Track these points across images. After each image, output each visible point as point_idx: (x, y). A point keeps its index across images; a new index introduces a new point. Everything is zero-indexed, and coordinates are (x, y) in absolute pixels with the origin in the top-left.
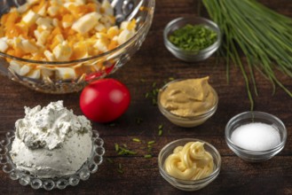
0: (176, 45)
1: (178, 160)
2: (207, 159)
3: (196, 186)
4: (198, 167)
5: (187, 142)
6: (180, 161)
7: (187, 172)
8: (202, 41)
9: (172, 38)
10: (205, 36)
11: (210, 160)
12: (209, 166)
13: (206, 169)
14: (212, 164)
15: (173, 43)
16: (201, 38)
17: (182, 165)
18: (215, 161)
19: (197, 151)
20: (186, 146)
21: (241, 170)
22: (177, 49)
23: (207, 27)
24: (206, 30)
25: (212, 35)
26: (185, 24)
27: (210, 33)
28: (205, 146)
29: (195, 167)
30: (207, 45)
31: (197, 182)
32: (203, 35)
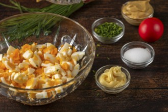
0: (98, 34)
4: (117, 80)
5: (112, 67)
6: (107, 77)
7: (111, 83)
8: (113, 32)
9: (96, 30)
10: (115, 29)
11: (124, 77)
12: (123, 80)
13: (122, 82)
14: (125, 79)
15: (97, 33)
16: (113, 30)
17: (108, 79)
18: (127, 78)
19: (117, 71)
20: (111, 69)
21: (138, 97)
22: (99, 36)
23: (117, 24)
24: (116, 25)
25: (120, 29)
28: (121, 69)
29: (116, 81)
30: (117, 34)
31: (117, 89)
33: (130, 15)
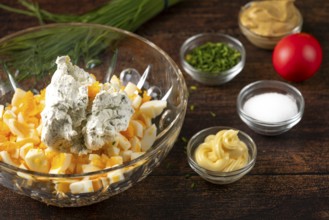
0: (194, 66)
1: (209, 150)
2: (241, 149)
3: (229, 179)
4: (231, 157)
6: (211, 151)
7: (218, 163)
8: (223, 61)
9: (189, 57)
10: (227, 56)
11: (244, 151)
12: (243, 157)
13: (240, 160)
16: (222, 57)
17: (213, 155)
19: (230, 140)
20: (219, 134)
21: (271, 190)
22: (194, 70)
23: (231, 45)
24: (229, 49)
25: (236, 55)
26: (205, 42)
27: (233, 53)
28: (239, 135)
29: (227, 158)
30: (230, 66)
31: (230, 175)
32: (225, 54)
33: (256, 27)
